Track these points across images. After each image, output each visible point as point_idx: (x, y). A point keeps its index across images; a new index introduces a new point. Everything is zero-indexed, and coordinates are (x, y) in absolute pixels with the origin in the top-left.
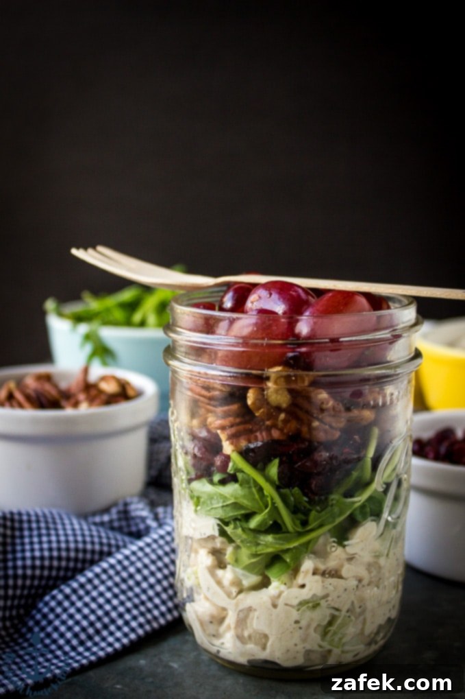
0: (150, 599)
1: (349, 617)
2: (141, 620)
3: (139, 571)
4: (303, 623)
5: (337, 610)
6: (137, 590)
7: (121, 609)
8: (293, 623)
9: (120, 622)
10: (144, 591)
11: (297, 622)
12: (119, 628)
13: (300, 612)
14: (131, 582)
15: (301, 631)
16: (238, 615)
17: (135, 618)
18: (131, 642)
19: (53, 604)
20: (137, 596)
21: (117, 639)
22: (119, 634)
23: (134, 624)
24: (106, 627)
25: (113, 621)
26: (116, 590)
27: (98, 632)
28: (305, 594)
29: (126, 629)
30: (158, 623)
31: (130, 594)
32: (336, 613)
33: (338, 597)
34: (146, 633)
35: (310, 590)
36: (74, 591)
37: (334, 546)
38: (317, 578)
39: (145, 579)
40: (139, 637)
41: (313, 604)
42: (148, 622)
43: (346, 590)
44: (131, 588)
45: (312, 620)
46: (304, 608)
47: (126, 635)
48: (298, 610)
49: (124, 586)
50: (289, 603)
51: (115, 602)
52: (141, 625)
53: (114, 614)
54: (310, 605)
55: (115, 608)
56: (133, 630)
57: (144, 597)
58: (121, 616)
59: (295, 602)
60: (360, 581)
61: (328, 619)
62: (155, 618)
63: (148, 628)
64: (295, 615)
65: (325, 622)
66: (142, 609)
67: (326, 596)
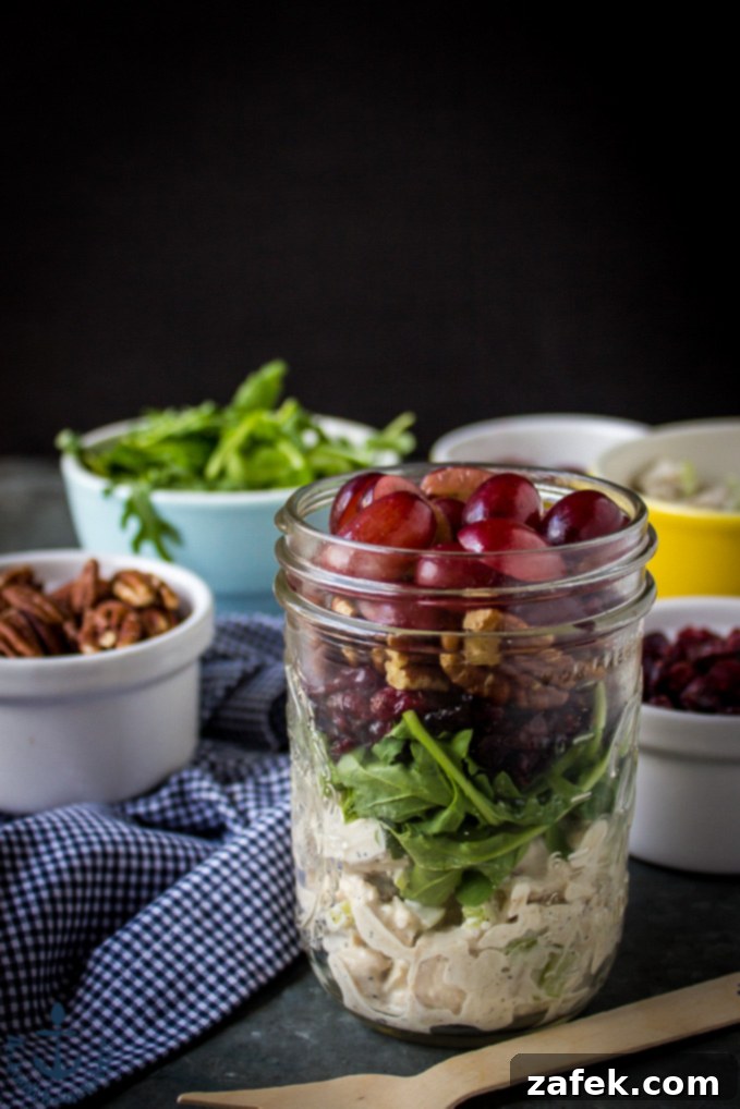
0: (249, 940)
1: (573, 953)
2: (242, 972)
3: (227, 898)
4: (514, 971)
5: (558, 946)
6: (228, 928)
7: (210, 959)
8: (499, 972)
9: (211, 979)
10: (238, 929)
11: (505, 970)
12: (211, 988)
13: (509, 956)
14: (218, 917)
15: (511, 981)
16: (420, 967)
17: (232, 971)
18: (233, 1007)
19: (107, 958)
20: (229, 936)
21: (211, 1005)
22: (212, 997)
23: (232, 980)
24: (191, 987)
25: (201, 978)
26: (198, 931)
27: (181, 996)
28: (516, 930)
29: (222, 989)
30: (265, 975)
31: (219, 935)
32: (557, 951)
33: (561, 929)
34: (251, 992)
35: (524, 925)
36: (137, 936)
37: (557, 863)
38: (534, 906)
39: (238, 909)
40: (242, 999)
41: (528, 943)
42: (252, 975)
43: (569, 918)
44: (218, 926)
45: (525, 964)
46: (516, 949)
47: (223, 998)
48: (507, 954)
49: (208, 924)
50: (495, 945)
51: (200, 949)
52: (242, 981)
53: (200, 968)
54: (524, 944)
55: (200, 959)
56: (232, 989)
57: (239, 938)
58: (211, 969)
59: (503, 943)
60: (587, 902)
61: (546, 960)
62: (260, 969)
63: (252, 983)
64: (503, 960)
65: (542, 966)
66: (240, 955)
67: (544, 931)
